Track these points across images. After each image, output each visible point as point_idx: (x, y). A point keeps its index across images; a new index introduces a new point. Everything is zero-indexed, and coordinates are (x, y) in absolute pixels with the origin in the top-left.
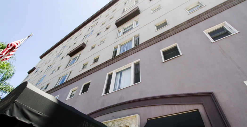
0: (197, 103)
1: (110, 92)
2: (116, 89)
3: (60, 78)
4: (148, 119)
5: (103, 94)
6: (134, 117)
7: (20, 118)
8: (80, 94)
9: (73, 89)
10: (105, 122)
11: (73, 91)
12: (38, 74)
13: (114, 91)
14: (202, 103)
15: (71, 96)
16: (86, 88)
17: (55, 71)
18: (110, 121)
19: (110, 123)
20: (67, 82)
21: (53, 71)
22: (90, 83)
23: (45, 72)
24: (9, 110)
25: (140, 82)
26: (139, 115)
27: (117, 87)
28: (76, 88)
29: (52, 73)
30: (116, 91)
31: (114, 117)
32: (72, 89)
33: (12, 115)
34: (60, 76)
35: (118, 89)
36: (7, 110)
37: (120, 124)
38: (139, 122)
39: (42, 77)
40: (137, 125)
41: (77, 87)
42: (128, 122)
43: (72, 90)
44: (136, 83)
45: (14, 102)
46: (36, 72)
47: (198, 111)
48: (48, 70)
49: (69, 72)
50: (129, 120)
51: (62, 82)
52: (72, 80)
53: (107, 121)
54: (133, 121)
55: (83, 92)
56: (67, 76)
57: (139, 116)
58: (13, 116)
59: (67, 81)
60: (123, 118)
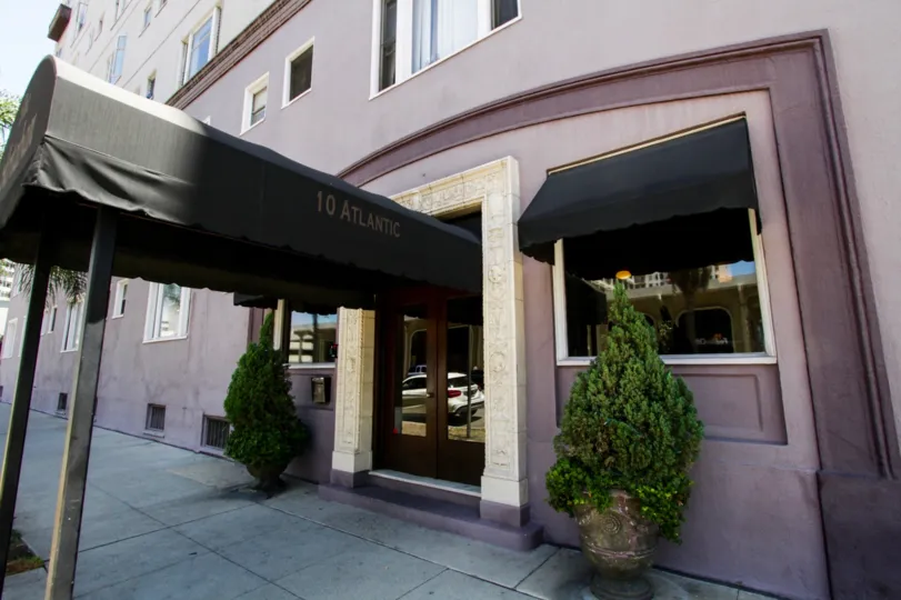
0: (746, 87)
1: (399, 80)
2: (423, 64)
3: (185, 44)
4: (548, 171)
5: (374, 91)
6: (497, 169)
7: (95, 196)
8: (286, 102)
9: (255, 86)
10: (398, 195)
11: (255, 91)
12: (93, 39)
13: (413, 72)
14: (767, 84)
15: (255, 115)
16: (301, 73)
17: (155, 11)
18: (415, 190)
19: (417, 199)
20: (220, 57)
21: (147, 12)
22: (311, 49)
23: (117, 21)
24: (43, 169)
25: (520, 16)
26: (516, 158)
27: (427, 58)
28: (263, 80)
29: (147, 25)
30: (423, 70)
31: (426, 178)
32: (249, 87)
33: (62, 187)
34: (185, 35)
35: (431, 62)
36: (36, 171)
37: (452, 197)
38: (518, 183)
39: (114, 46)
40: (510, 197)
41: (268, 74)
42: (479, 187)
43: (250, 91)
44: (500, 24)
45: (44, 141)
46: (81, 26)
47: (744, 120)
48: (124, 11)
49: (212, 10)
50: (480, 183)
51: (200, 59)
52: (238, 45)
53: (405, 193)
54: (495, 182)
55: (293, 95)
56: (209, 31)
57: (516, 162)
58: (68, 189)
59: (219, 50)
60: (458, 175)
